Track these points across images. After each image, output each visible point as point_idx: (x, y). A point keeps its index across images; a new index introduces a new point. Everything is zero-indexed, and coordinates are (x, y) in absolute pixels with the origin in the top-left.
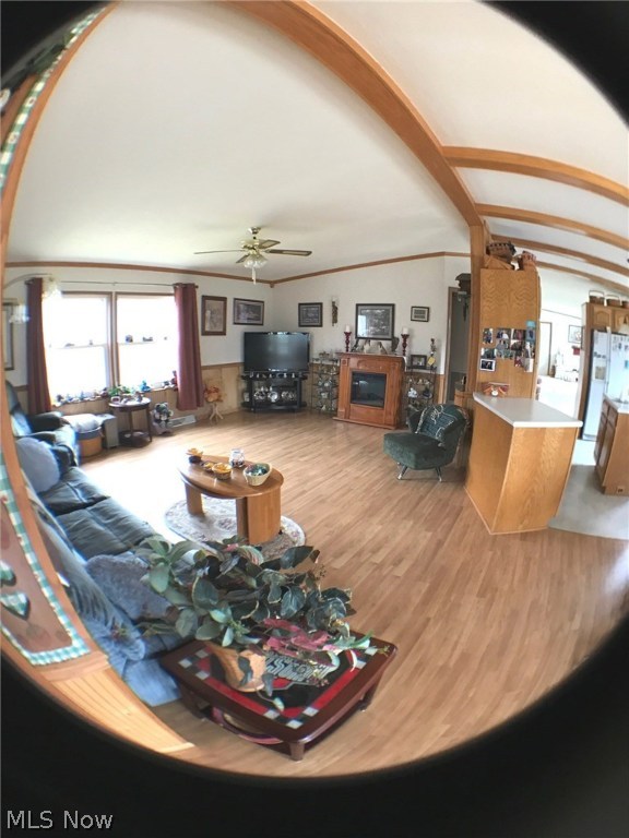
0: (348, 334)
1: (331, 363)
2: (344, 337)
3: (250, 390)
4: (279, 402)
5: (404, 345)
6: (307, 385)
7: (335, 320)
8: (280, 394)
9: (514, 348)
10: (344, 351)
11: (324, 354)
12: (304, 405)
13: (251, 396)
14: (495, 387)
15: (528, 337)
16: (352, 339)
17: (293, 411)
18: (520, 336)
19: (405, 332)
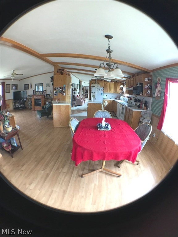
0: (34, 91)
1: (30, 97)
2: (33, 91)
3: (15, 105)
4: (21, 107)
5: (45, 92)
6: (26, 103)
7: (31, 88)
8: (21, 105)
9: (61, 91)
10: (33, 94)
11: (29, 96)
12: (26, 107)
13: (15, 106)
14: (57, 99)
15: (64, 88)
16: (35, 92)
17: (23, 109)
18: (62, 88)
19: (45, 89)
